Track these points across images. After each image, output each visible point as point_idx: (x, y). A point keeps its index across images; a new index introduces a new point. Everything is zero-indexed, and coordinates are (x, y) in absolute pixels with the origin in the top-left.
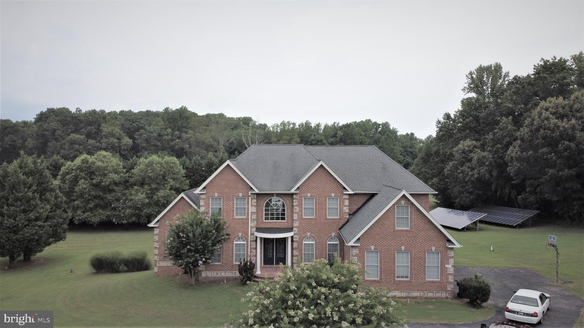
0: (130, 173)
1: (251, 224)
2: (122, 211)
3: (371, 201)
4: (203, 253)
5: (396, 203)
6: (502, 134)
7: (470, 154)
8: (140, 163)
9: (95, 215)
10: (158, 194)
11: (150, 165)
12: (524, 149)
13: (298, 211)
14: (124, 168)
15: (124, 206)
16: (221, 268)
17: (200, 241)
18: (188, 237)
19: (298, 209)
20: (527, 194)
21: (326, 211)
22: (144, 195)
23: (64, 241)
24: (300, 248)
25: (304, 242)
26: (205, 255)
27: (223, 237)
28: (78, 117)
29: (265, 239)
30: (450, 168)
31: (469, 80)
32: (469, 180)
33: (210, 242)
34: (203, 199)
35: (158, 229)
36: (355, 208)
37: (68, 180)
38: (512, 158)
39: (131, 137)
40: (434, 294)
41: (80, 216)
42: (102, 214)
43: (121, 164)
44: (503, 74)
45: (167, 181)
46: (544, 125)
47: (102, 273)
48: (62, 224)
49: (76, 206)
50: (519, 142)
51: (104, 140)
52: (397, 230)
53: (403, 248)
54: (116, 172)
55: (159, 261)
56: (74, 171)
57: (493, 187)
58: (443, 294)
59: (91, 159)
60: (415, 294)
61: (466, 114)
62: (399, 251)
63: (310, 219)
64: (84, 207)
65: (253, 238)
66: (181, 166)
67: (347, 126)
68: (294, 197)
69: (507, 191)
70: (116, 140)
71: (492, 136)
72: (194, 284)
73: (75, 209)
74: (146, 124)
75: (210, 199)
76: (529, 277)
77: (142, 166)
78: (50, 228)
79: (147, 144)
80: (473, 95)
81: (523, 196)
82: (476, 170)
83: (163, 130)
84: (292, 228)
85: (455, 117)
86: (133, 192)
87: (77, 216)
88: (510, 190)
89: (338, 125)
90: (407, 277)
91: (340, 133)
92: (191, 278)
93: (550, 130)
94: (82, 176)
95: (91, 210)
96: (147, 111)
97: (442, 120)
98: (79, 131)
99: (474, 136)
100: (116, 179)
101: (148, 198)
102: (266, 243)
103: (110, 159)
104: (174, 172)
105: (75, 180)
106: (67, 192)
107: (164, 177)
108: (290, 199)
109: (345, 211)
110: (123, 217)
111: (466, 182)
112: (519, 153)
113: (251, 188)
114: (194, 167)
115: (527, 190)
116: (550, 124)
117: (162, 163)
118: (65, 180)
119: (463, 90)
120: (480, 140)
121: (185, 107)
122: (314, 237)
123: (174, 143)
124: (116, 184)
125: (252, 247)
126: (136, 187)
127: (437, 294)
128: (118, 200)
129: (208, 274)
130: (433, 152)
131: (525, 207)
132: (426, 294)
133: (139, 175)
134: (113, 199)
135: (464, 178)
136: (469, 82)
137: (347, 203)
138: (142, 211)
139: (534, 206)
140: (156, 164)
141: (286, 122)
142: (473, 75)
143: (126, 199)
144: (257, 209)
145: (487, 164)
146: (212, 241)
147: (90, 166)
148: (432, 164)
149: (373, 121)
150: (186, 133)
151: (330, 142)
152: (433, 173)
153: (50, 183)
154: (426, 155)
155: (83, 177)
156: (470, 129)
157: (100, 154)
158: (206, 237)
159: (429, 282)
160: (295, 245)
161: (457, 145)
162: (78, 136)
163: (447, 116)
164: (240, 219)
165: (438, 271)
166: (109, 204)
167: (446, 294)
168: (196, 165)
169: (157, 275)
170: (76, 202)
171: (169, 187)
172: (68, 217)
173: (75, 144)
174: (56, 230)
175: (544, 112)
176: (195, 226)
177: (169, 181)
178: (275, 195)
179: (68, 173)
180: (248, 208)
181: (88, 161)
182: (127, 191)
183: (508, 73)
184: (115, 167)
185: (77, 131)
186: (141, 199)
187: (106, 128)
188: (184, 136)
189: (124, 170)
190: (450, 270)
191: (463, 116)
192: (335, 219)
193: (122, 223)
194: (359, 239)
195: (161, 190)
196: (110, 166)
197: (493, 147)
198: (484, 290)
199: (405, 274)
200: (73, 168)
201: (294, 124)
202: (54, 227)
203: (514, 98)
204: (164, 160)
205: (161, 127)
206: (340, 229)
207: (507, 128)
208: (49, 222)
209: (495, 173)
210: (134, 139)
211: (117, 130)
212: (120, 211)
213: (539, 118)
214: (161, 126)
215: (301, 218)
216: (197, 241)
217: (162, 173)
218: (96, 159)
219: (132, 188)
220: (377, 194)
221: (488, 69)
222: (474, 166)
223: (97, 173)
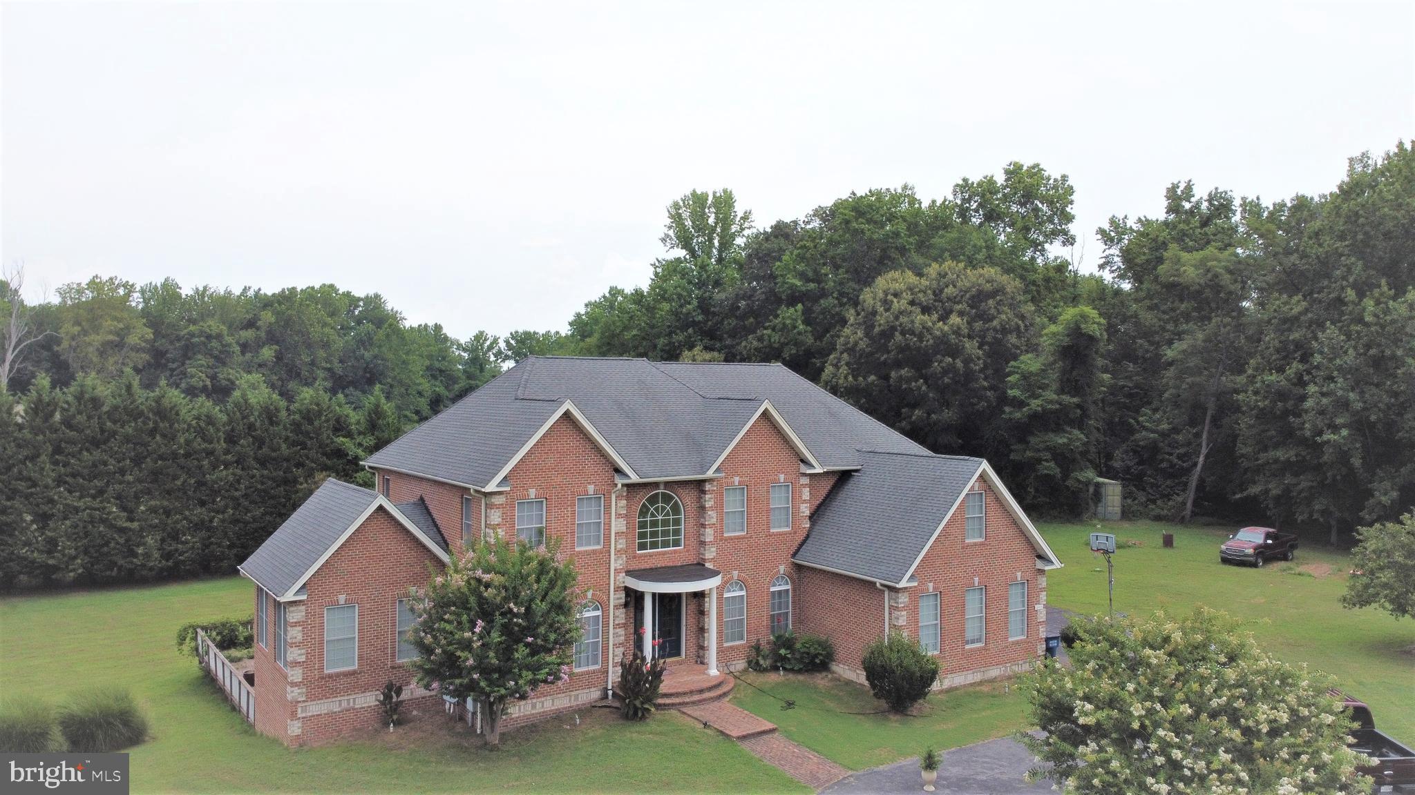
1: (616, 563)
3: (842, 488)
12: (858, 370)
13: (714, 520)
19: (715, 515)
21: (768, 517)
25: (726, 595)
29: (661, 595)
31: (672, 219)
34: (498, 507)
35: (303, 608)
36: (813, 505)
44: (739, 214)
46: (901, 326)
52: (968, 543)
53: (976, 580)
55: (308, 701)
60: (994, 672)
62: (971, 587)
63: (738, 538)
65: (618, 599)
68: (708, 487)
75: (516, 506)
90: (979, 640)
93: (914, 334)
108: (698, 493)
109: (803, 512)
113: (622, 472)
116: (914, 323)
119: (663, 240)
122: (745, 581)
125: (616, 622)
132: (1008, 669)
137: (806, 494)
141: (104, 279)
142: (680, 211)
144: (625, 524)
164: (587, 553)
165: (1024, 620)
169: (301, 745)
175: (893, 299)
178: (662, 486)
180: (610, 524)
192: (786, 533)
194: (914, 571)
206: (794, 555)
213: (887, 310)
215: (719, 538)
220: (854, 471)
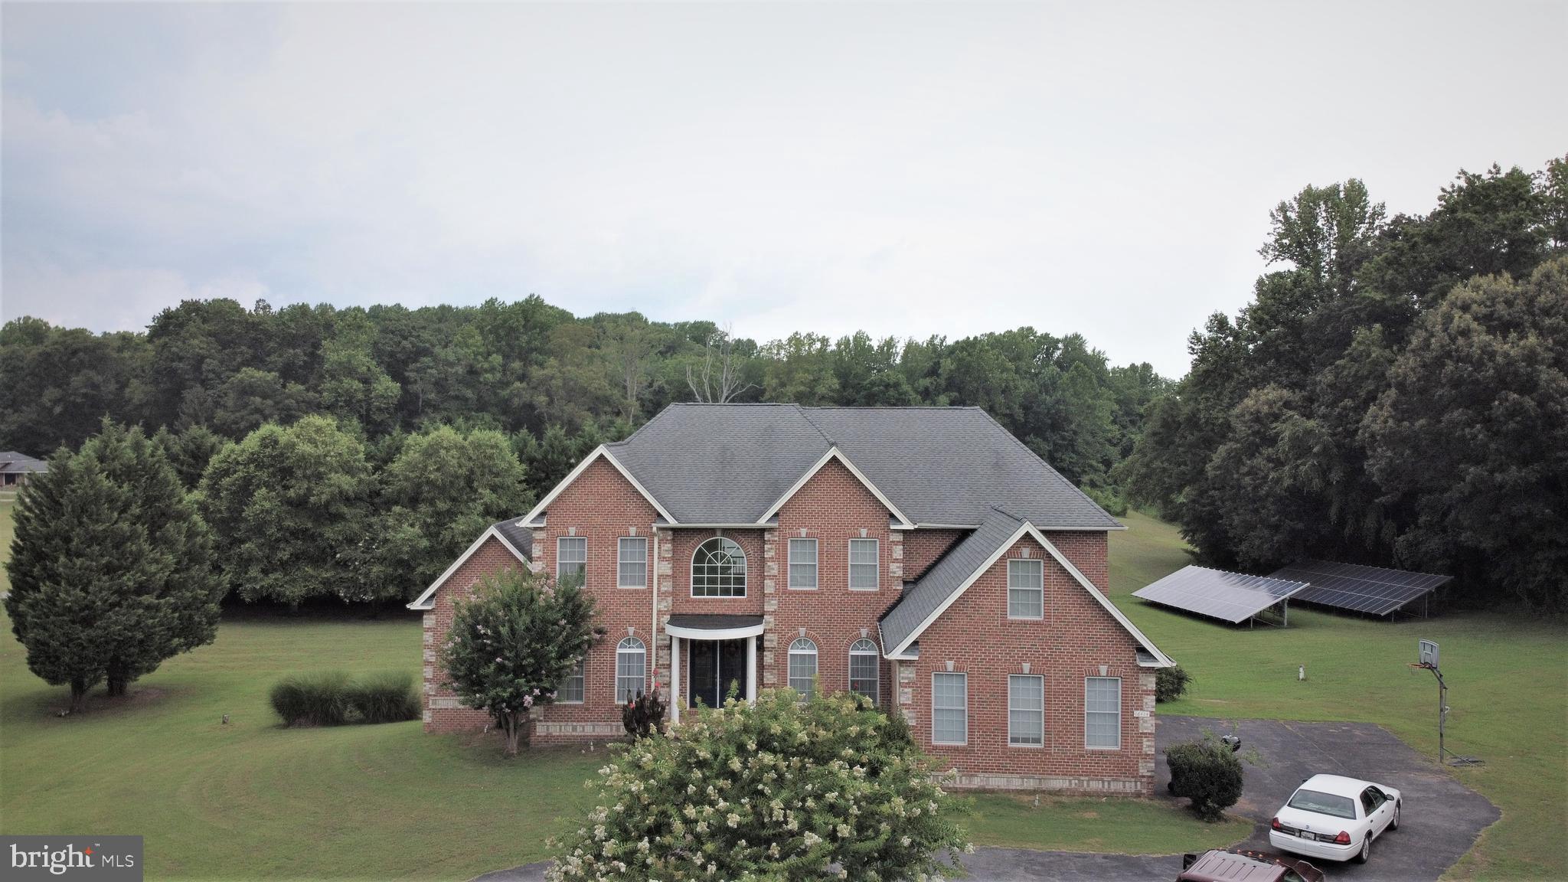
0: (384, 471)
1: (660, 605)
2: (363, 570)
3: (958, 549)
4: (534, 675)
5: (1010, 553)
6: (1357, 371)
7: (1274, 425)
8: (409, 447)
9: (294, 581)
10: (453, 525)
11: (430, 452)
12: (1403, 412)
13: (775, 572)
14: (369, 457)
15: (368, 557)
16: (585, 714)
17: (528, 646)
18: (497, 636)
19: (776, 567)
20: (1421, 532)
21: (846, 574)
22: (417, 530)
23: (209, 644)
24: (780, 667)
25: (791, 652)
26: (542, 680)
27: (586, 637)
28: (259, 324)
29: (693, 641)
30: (1219, 460)
31: (1280, 225)
32: (1267, 495)
33: (552, 650)
34: (540, 541)
35: (433, 617)
36: (921, 564)
37: (227, 490)
38: (1373, 436)
39: (397, 375)
40: (1106, 784)
41: (257, 581)
42: (312, 577)
43: (362, 448)
44: (1369, 210)
45: (476, 491)
46: (1457, 351)
47: (300, 725)
48: (205, 602)
49: (245, 556)
50: (1393, 392)
51: (328, 384)
52: (1012, 621)
53: (1026, 667)
54: (348, 470)
55: (434, 696)
56: (241, 467)
57: (1333, 512)
58: (1127, 784)
59: (285, 434)
60: (1058, 783)
61: (1267, 317)
62: (1018, 674)
63: (806, 593)
64: (267, 558)
65: (662, 640)
66: (514, 453)
67: (967, 346)
68: (767, 536)
69: (1370, 522)
70: (357, 385)
71: (1330, 378)
72: (515, 752)
73: (245, 562)
74: (435, 342)
75: (558, 541)
76: (1371, 747)
77: (413, 455)
78: (174, 610)
79: (439, 392)
80: (1289, 265)
81: (1410, 536)
82: (1287, 468)
83: (480, 358)
84: (762, 616)
85: (1240, 326)
86: (391, 522)
87: (248, 580)
88: (1379, 522)
89: (942, 343)
90: (1038, 741)
91: (948, 365)
92: (509, 735)
93: (1471, 362)
94: (260, 480)
95: (284, 565)
96: (442, 308)
97: (1206, 334)
98: (262, 361)
99: (1288, 375)
100: (346, 487)
101: (429, 535)
102: (697, 652)
103: (332, 435)
104: (494, 470)
105: (245, 490)
106: (223, 521)
107: (469, 481)
108: (756, 543)
109: (895, 573)
110: (365, 584)
111: (1261, 499)
112: (1391, 422)
113: (659, 515)
114: (549, 457)
115: (1422, 519)
116: (1471, 346)
117: (463, 447)
118: (218, 491)
119: (1263, 252)
120: (1302, 387)
121: (538, 297)
122: (815, 640)
123: (508, 391)
124: (348, 500)
125: (660, 662)
126: (397, 509)
127: (1112, 783)
128: (351, 541)
129: (551, 730)
130: (1181, 419)
131: (1417, 567)
132: (1085, 783)
133: (407, 479)
134: (340, 538)
135: (1256, 488)
136: (1280, 230)
137: (898, 552)
138: (414, 569)
139: (1439, 563)
140: (447, 449)
141: (804, 334)
142: (1289, 214)
143: (373, 539)
144: (673, 568)
145: (1315, 450)
146: (560, 647)
147: (282, 454)
148: (1180, 449)
149: (1040, 331)
150: (541, 365)
151: (921, 389)
152: (1184, 473)
153: (177, 499)
154: (1165, 424)
155: (265, 482)
156: (1279, 356)
157: (308, 424)
158: (543, 637)
159: (1093, 753)
160: (769, 658)
161: (1241, 398)
162: (260, 374)
163: (1220, 323)
164: (631, 592)
165: (1117, 726)
166: (328, 550)
167: (1136, 785)
168: (553, 452)
169: (431, 732)
170: (247, 545)
171: (481, 508)
172: (219, 584)
173: (253, 394)
174: (191, 617)
175: (1457, 314)
176: (515, 609)
177: (481, 494)
178: (719, 533)
179: (226, 473)
180: (652, 566)
181: (276, 442)
182: (373, 520)
183: (1383, 206)
184: (346, 457)
185: (257, 361)
186: (408, 540)
187: (333, 353)
188: (536, 372)
189: (369, 465)
190: (1145, 725)
191: (1260, 323)
192: (870, 593)
193: (362, 600)
194: (915, 643)
195: (459, 516)
196: (332, 454)
197: (1333, 404)
198: (1223, 773)
199: (1032, 733)
200: (240, 459)
201: (824, 341)
202: (185, 609)
203: (1390, 274)
204: (470, 438)
205: (475, 349)
206: (881, 618)
207: (1369, 355)
208: (172, 596)
209: (1335, 476)
210: (404, 382)
211: (363, 359)
212: (356, 570)
213: (1445, 330)
214: (476, 346)
215: (782, 591)
216: (519, 645)
217: (463, 471)
218: (298, 437)
219: (389, 510)
220: (973, 531)
221: (1331, 194)
222: (1282, 457)
223: (299, 473)
